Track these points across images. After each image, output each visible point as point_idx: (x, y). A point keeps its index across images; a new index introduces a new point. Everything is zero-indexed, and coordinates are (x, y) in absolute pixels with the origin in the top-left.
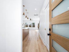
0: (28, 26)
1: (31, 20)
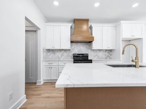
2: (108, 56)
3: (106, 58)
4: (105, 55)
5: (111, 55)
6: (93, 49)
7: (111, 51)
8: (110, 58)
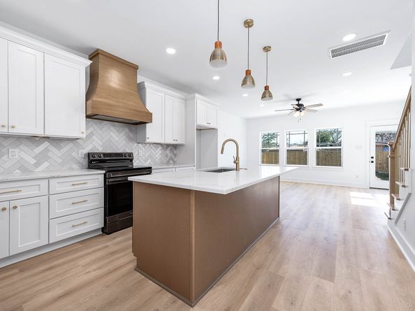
0: (283, 156)
1: (300, 107)
2: (171, 158)
3: (168, 163)
4: (167, 156)
5: (175, 155)
6: (148, 141)
7: (175, 147)
8: (175, 163)
